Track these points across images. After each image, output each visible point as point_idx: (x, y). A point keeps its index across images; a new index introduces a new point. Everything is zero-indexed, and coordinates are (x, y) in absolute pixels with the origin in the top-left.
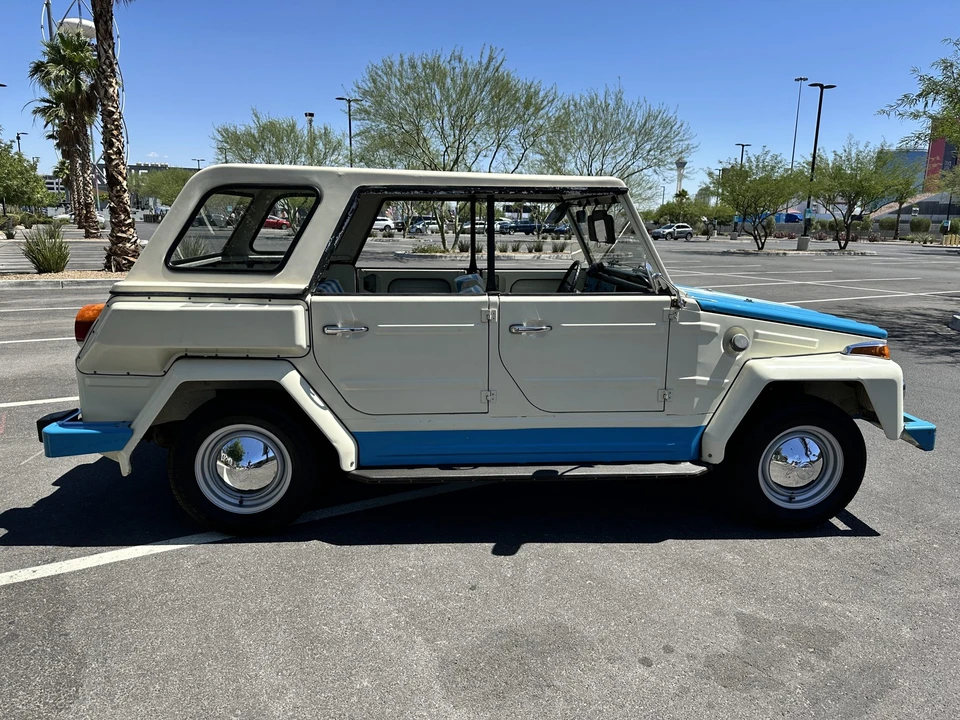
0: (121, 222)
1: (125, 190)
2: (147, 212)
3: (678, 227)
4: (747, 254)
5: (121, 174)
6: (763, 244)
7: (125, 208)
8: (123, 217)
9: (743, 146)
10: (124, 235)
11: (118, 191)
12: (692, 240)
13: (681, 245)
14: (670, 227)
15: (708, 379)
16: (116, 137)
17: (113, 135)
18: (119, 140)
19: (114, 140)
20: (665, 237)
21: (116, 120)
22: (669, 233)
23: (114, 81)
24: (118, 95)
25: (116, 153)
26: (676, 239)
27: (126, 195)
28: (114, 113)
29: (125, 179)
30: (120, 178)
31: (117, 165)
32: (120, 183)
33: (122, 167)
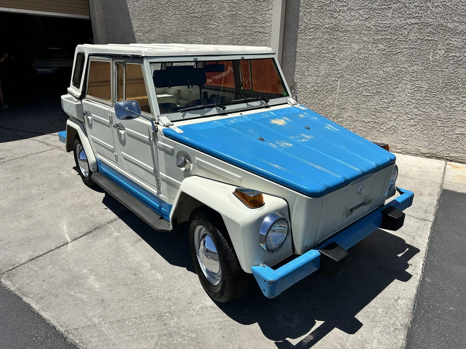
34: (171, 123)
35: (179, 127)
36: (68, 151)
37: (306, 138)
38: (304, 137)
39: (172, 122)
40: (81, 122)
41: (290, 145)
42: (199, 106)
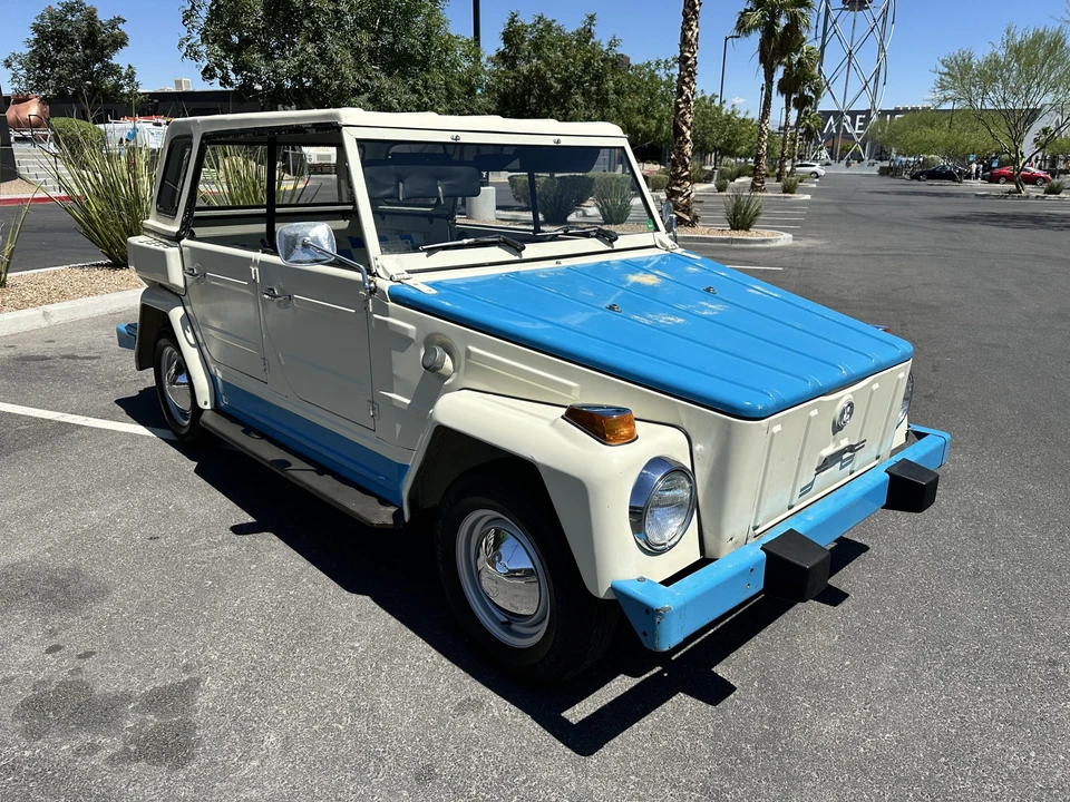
0: (677, 174)
1: (688, 141)
2: (886, 164)
5: (685, 123)
7: (684, 160)
8: (680, 169)
10: (678, 189)
11: (680, 142)
15: (408, 401)
16: (687, 84)
17: (684, 82)
18: (690, 88)
19: (684, 88)
21: (691, 66)
23: (695, 24)
24: (696, 40)
25: (684, 102)
27: (688, 145)
28: (688, 59)
29: (689, 128)
30: (684, 128)
31: (684, 114)
32: (683, 133)
33: (688, 115)
34: (406, 275)
35: (427, 284)
36: (141, 367)
37: (710, 309)
38: (706, 308)
39: (409, 272)
40: (178, 295)
41: (679, 320)
42: (466, 241)
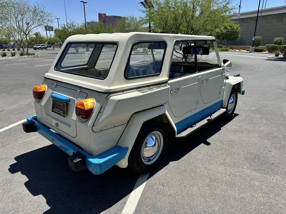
3: (42, 45)
4: (73, 53)
6: (78, 50)
9: (58, 19)
12: (48, 49)
13: (44, 51)
14: (39, 45)
20: (38, 49)
22: (40, 47)
26: (42, 49)
